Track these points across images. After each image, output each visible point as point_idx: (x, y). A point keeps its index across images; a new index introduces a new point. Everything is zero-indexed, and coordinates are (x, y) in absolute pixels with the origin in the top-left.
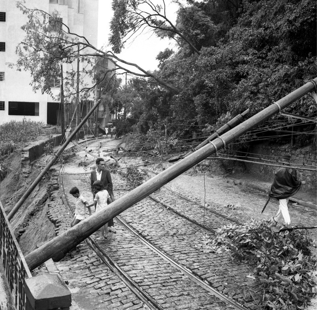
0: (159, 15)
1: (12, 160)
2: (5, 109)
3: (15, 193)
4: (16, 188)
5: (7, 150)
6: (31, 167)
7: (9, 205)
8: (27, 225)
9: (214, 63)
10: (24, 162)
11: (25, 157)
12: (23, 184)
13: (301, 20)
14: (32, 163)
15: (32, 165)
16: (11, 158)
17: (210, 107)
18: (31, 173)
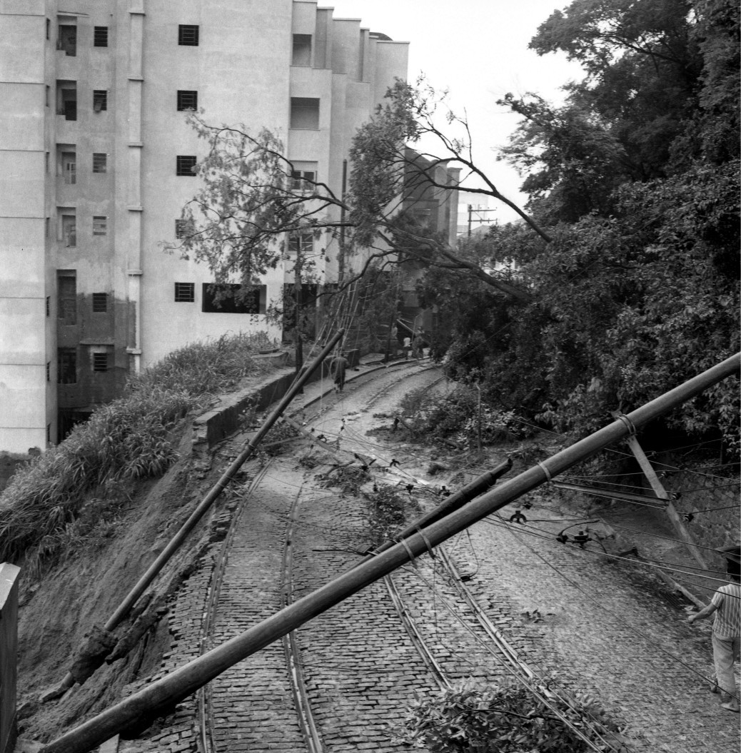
0: (459, 159)
1: (182, 434)
2: (195, 298)
3: (177, 513)
4: (180, 502)
5: (174, 412)
6: (210, 458)
7: (162, 537)
8: (174, 598)
9: (574, 267)
10: (197, 448)
11: (200, 438)
12: (194, 494)
13: (719, 212)
14: (214, 449)
15: (214, 454)
16: (180, 429)
17: (576, 351)
18: (210, 469)
